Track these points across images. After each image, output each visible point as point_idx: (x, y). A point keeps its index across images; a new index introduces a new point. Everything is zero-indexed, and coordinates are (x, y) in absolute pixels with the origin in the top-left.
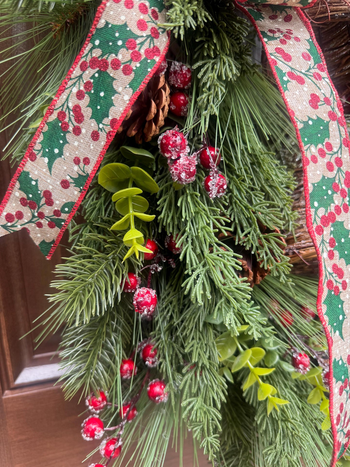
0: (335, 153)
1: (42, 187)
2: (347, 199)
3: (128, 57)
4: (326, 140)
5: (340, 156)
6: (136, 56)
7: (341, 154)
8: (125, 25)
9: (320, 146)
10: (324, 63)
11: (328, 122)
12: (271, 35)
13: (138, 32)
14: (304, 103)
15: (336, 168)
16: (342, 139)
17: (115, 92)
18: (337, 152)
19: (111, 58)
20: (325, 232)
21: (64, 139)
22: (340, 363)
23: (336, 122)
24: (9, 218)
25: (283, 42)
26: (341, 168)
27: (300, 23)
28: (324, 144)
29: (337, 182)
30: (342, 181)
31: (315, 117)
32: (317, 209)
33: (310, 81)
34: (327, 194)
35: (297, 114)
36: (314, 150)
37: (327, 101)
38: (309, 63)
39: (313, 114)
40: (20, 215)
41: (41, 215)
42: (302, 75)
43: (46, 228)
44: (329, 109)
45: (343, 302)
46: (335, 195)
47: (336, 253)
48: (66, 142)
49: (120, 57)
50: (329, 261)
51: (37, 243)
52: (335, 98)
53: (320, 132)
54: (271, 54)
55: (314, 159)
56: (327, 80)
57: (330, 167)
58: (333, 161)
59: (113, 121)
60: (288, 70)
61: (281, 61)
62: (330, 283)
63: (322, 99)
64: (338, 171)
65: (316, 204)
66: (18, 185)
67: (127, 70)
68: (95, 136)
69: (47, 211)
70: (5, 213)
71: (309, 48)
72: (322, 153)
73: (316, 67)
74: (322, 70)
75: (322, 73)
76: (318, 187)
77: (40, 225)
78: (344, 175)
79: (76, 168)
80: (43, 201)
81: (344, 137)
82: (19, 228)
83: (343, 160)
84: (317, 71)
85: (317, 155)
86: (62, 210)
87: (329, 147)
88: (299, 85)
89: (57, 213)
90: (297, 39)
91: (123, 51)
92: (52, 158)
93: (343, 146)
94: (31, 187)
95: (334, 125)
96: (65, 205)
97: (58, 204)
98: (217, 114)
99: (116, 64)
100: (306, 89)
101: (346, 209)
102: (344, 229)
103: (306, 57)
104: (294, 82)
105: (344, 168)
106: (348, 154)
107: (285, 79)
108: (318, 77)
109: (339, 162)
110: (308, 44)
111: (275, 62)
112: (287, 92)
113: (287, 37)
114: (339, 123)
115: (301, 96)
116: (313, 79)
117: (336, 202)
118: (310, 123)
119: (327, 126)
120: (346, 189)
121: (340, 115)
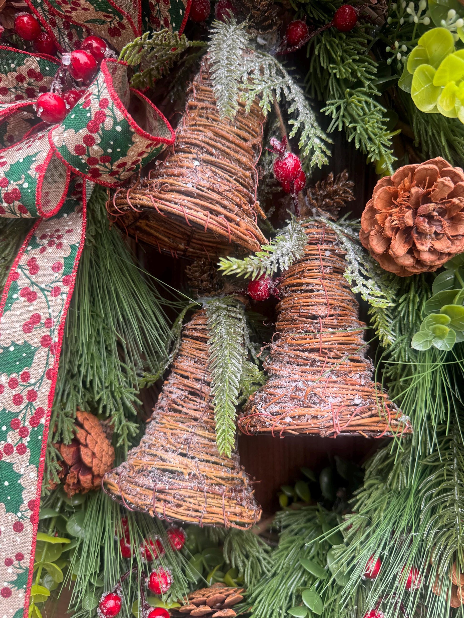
0: (31, 385)
2: (28, 439)
4: (26, 369)
5: (36, 389)
7: (39, 387)
9: (14, 375)
10: (73, 274)
11: (36, 349)
12: (38, 241)
14: (18, 326)
15: (25, 401)
16: (47, 369)
18: (34, 384)
23: (47, 349)
25: (43, 250)
26: (34, 403)
28: (20, 373)
29: (20, 418)
30: (28, 419)
31: (20, 343)
33: (43, 297)
36: (3, 379)
37: (49, 323)
38: (57, 275)
39: (21, 338)
42: (38, 291)
44: (45, 331)
46: (11, 432)
52: (60, 319)
53: (20, 360)
54: (20, 267)
56: (64, 296)
57: (17, 400)
58: (24, 394)
60: (27, 284)
61: (26, 275)
63: (43, 320)
64: (27, 406)
71: (67, 255)
72: (13, 384)
73: (61, 280)
74: (65, 283)
75: (65, 287)
78: (34, 412)
81: (51, 367)
83: (39, 394)
84: (60, 285)
85: (6, 385)
87: (26, 377)
88: (27, 303)
90: (60, 246)
93: (45, 378)
95: (43, 352)
100: (31, 308)
101: (22, 450)
102: (12, 471)
103: (56, 267)
104: (23, 300)
105: (37, 404)
106: (49, 387)
107: (15, 296)
108: (56, 292)
109: (32, 396)
110: (69, 250)
111: (16, 276)
112: (7, 313)
113: (50, 244)
114: (51, 350)
115: (19, 316)
116: (49, 295)
117: (9, 441)
118: (12, 349)
119: (31, 354)
120: (30, 428)
121: (56, 340)
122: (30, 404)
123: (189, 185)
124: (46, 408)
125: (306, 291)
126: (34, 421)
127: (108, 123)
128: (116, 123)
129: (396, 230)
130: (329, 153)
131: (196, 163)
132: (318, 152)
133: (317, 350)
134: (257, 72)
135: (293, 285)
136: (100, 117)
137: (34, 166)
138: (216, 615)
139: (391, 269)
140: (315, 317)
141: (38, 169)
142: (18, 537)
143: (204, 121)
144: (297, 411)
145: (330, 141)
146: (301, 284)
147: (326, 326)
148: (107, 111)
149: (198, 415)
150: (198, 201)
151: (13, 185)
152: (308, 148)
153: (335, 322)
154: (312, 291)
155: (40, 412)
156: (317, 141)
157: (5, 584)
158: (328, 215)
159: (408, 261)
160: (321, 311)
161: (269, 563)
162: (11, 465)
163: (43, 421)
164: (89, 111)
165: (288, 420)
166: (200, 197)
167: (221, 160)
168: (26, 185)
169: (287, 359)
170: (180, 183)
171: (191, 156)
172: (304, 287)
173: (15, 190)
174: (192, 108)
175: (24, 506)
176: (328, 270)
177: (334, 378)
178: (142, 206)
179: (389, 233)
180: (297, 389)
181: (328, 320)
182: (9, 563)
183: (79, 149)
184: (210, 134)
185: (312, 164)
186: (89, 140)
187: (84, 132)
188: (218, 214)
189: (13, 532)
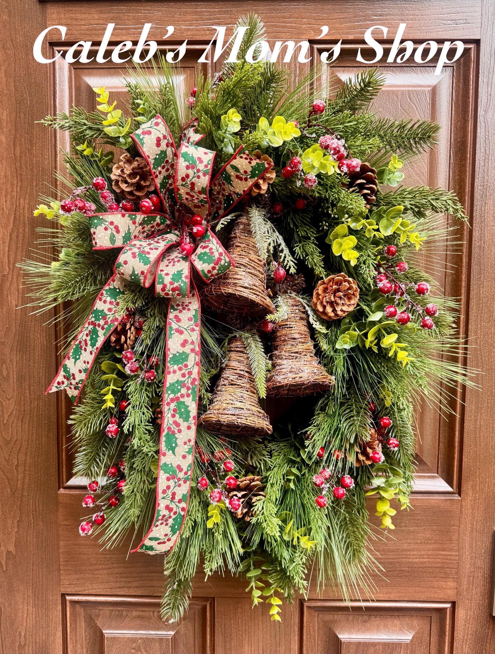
0: (189, 369)
1: (71, 372)
2: (191, 391)
3: (103, 323)
4: (185, 362)
5: (192, 370)
6: (106, 323)
8: (103, 310)
9: (180, 365)
10: (199, 322)
11: (189, 354)
12: (176, 307)
13: (108, 313)
14: (178, 345)
15: (187, 376)
16: (196, 362)
17: (99, 336)
19: (97, 322)
20: (171, 405)
21: (81, 352)
22: (170, 466)
23: (194, 353)
24: (59, 383)
25: (180, 312)
27: (196, 299)
28: (183, 364)
29: (186, 382)
30: (189, 382)
31: (181, 352)
32: (169, 395)
33: (187, 332)
34: (177, 388)
35: (171, 350)
36: (176, 367)
37: (193, 343)
38: (191, 322)
39: (181, 350)
40: (63, 383)
41: (71, 384)
42: (184, 330)
43: (73, 389)
44: (192, 347)
45: (177, 438)
46: (182, 389)
47: (177, 415)
48: (81, 354)
49: (100, 323)
50: (172, 418)
51: (70, 396)
52: (198, 341)
53: (182, 359)
54: (171, 319)
55: (174, 372)
56: (197, 331)
57: (183, 375)
58: (186, 373)
59: (97, 348)
60: (177, 327)
61: (174, 323)
62: (169, 429)
63: (190, 342)
65: (169, 392)
66: (62, 369)
67: (103, 328)
68: (91, 353)
69: (73, 382)
70: (57, 381)
71: (194, 314)
72: (180, 369)
73: (194, 324)
74: (197, 326)
75: (196, 328)
76: (172, 385)
77: (70, 388)
78: (192, 380)
79: (84, 365)
80: (72, 377)
82: (62, 388)
83: (193, 373)
84: (194, 327)
85: (177, 370)
86: (79, 383)
87: (186, 366)
88: (179, 335)
89: (77, 383)
90: (189, 310)
91: (102, 320)
92: (76, 359)
93: (195, 365)
94: (67, 371)
95: (192, 355)
96: (80, 381)
97: (77, 380)
98: (149, 344)
99: (99, 325)
100: (182, 337)
101: (188, 395)
102: (185, 405)
103: (190, 319)
104: (177, 334)
105: (193, 376)
106: (197, 369)
107: (172, 332)
108: (193, 330)
109: (190, 373)
110: (194, 312)
111: (170, 324)
112: (171, 339)
113: (184, 309)
114: (196, 354)
115: (178, 341)
116: (189, 331)
117: (182, 392)
118: (178, 354)
119: (187, 356)
120: (191, 387)
121: (198, 350)
122: (190, 377)
123: (246, 284)
124: (197, 378)
125: (290, 328)
126: (193, 383)
127: (223, 262)
128: (225, 262)
129: (327, 302)
130: (296, 267)
131: (244, 273)
132: (292, 267)
133: (297, 352)
134: (266, 232)
135: (283, 325)
136: (220, 259)
137: (183, 276)
138: (252, 484)
139: (325, 317)
140: (294, 339)
141: (186, 277)
142: (189, 432)
143: (244, 254)
144: (294, 376)
145: (296, 262)
146: (287, 325)
147: (300, 342)
148: (222, 258)
149: (245, 385)
150: (251, 291)
151: (176, 285)
152: (288, 266)
153: (303, 341)
154: (292, 327)
155: (194, 380)
156: (292, 262)
157: (184, 453)
158: (295, 293)
159: (332, 314)
160: (297, 336)
161: (271, 462)
162: (184, 402)
163: (196, 383)
164: (214, 256)
165: (290, 379)
166: (251, 289)
167: (252, 271)
168: (182, 285)
169: (284, 357)
170: (241, 282)
171: (242, 270)
172: (289, 326)
173: (177, 287)
174: (237, 246)
175: (191, 419)
176: (298, 318)
177: (306, 363)
178: (229, 293)
179: (325, 303)
180: (292, 368)
181: (300, 340)
182: (185, 443)
183: (209, 272)
184: (248, 259)
185: (290, 272)
186: (214, 268)
187: (212, 265)
188: (258, 295)
189: (187, 430)
